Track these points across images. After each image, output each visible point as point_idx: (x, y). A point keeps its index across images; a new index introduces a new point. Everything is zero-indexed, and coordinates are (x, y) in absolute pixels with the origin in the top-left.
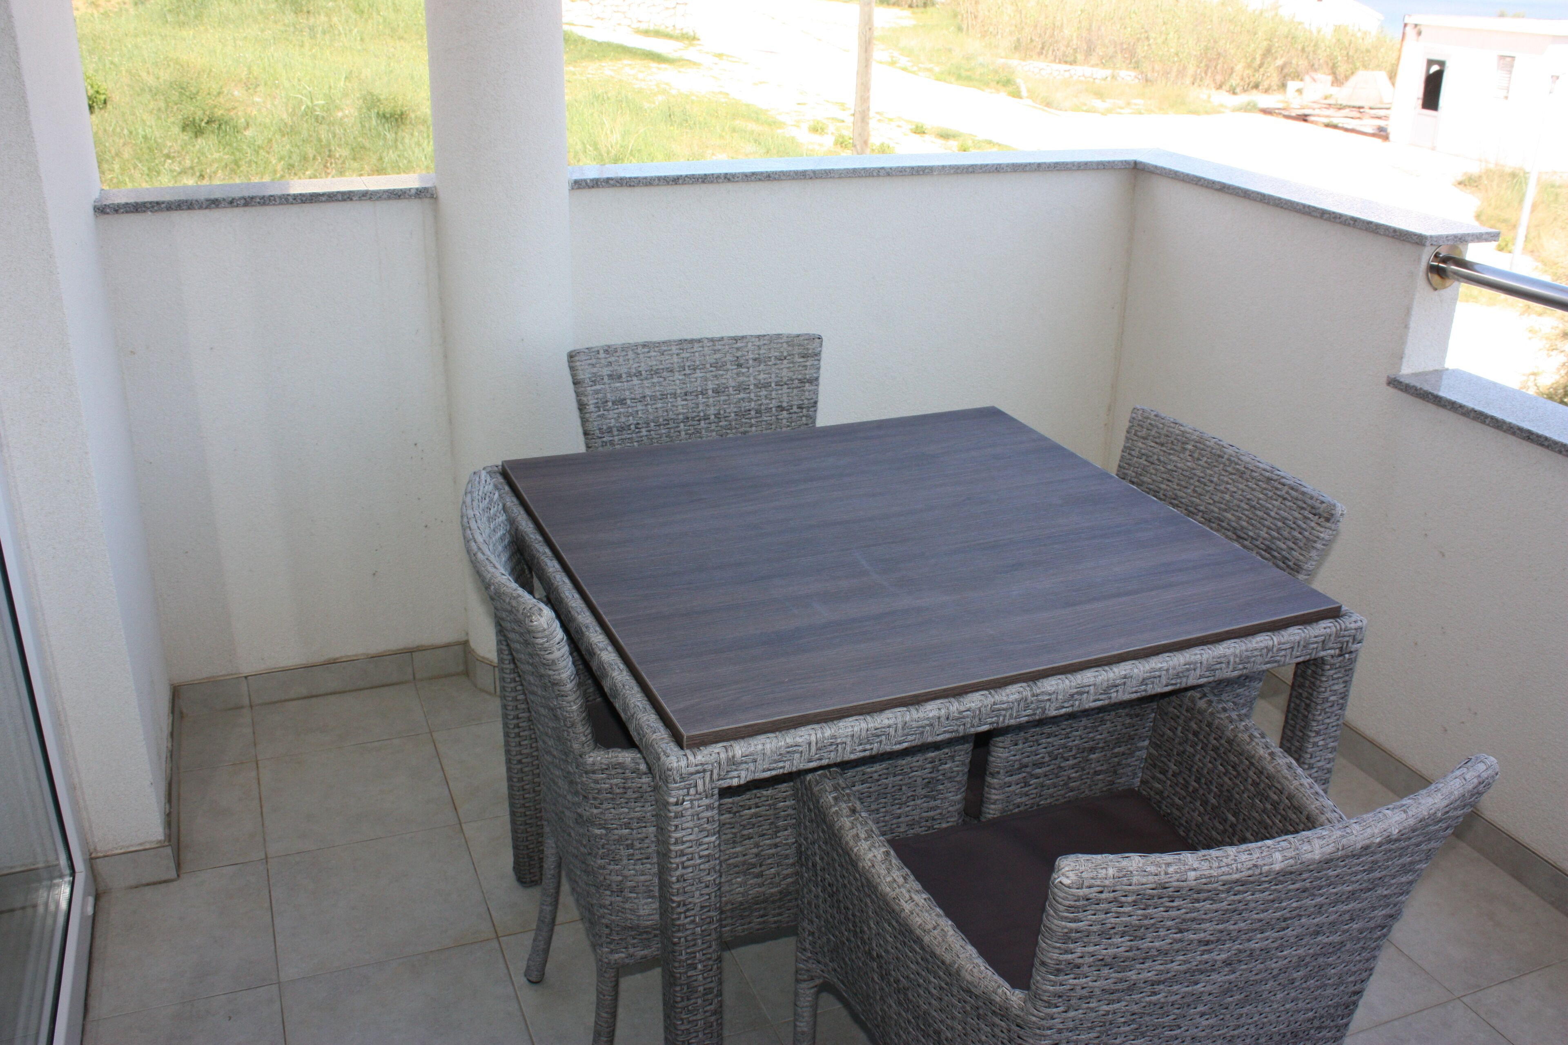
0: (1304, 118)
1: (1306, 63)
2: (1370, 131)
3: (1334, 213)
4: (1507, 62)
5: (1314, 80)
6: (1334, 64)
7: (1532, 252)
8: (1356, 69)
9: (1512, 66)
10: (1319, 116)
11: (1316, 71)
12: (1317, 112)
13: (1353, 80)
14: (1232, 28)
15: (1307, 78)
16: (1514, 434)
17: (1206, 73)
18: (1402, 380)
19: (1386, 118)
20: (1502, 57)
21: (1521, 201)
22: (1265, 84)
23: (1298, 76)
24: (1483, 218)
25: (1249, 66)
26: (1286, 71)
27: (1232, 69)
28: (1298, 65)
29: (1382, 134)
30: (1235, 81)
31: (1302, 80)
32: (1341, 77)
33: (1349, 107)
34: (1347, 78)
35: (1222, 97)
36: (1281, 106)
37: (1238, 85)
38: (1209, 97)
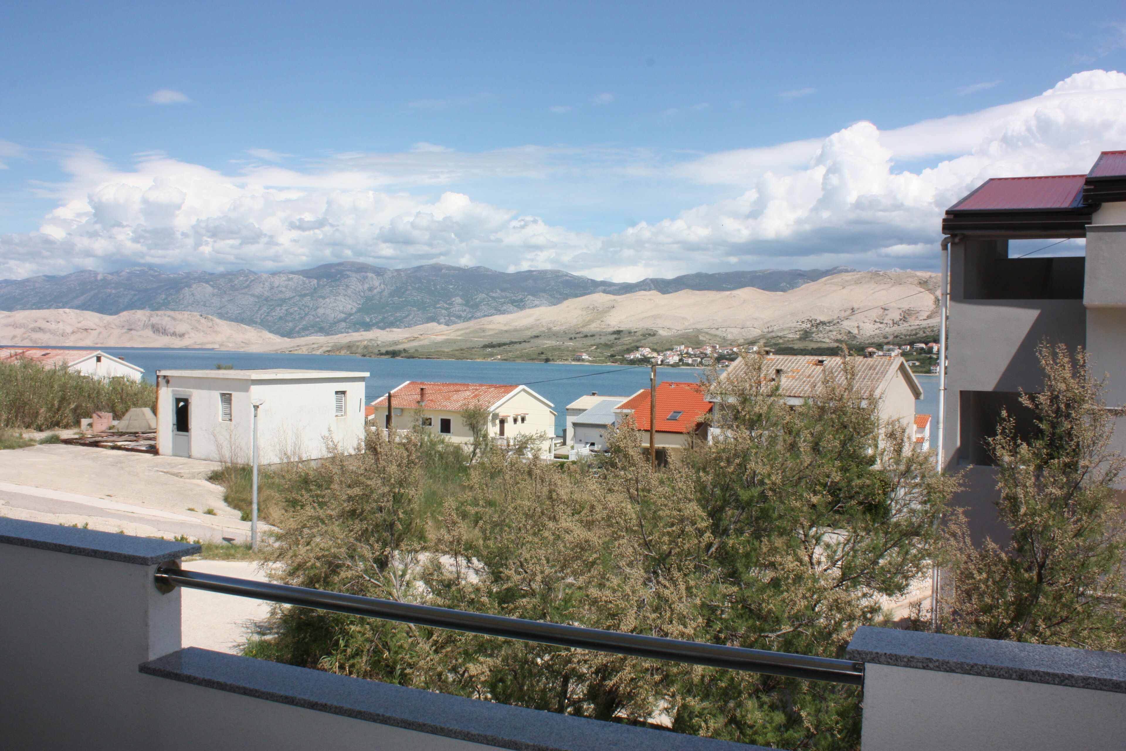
0: (95, 444)
1: (92, 405)
2: (144, 448)
3: (79, 548)
4: (227, 399)
5: (100, 417)
6: (113, 405)
7: (265, 518)
8: (129, 407)
9: (231, 400)
10: (107, 442)
11: (100, 410)
12: (105, 438)
13: (127, 416)
14: (33, 384)
15: (94, 415)
16: (234, 692)
17: (16, 417)
18: (150, 666)
19: (154, 439)
20: (223, 395)
21: (251, 486)
22: (65, 421)
23: (88, 415)
24: (230, 500)
25: (50, 410)
26: (78, 411)
27: (37, 413)
28: (87, 407)
29: (153, 450)
30: (40, 420)
31: (91, 417)
32: (119, 413)
33: (127, 433)
34: (124, 414)
35: (29, 434)
36: (77, 436)
37: (43, 424)
38: (21, 435)
